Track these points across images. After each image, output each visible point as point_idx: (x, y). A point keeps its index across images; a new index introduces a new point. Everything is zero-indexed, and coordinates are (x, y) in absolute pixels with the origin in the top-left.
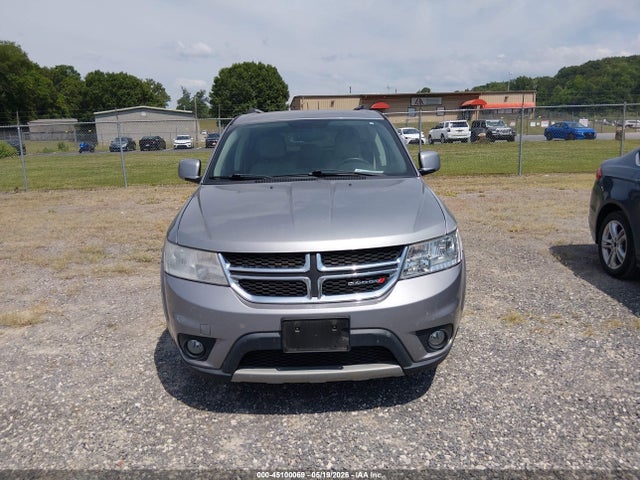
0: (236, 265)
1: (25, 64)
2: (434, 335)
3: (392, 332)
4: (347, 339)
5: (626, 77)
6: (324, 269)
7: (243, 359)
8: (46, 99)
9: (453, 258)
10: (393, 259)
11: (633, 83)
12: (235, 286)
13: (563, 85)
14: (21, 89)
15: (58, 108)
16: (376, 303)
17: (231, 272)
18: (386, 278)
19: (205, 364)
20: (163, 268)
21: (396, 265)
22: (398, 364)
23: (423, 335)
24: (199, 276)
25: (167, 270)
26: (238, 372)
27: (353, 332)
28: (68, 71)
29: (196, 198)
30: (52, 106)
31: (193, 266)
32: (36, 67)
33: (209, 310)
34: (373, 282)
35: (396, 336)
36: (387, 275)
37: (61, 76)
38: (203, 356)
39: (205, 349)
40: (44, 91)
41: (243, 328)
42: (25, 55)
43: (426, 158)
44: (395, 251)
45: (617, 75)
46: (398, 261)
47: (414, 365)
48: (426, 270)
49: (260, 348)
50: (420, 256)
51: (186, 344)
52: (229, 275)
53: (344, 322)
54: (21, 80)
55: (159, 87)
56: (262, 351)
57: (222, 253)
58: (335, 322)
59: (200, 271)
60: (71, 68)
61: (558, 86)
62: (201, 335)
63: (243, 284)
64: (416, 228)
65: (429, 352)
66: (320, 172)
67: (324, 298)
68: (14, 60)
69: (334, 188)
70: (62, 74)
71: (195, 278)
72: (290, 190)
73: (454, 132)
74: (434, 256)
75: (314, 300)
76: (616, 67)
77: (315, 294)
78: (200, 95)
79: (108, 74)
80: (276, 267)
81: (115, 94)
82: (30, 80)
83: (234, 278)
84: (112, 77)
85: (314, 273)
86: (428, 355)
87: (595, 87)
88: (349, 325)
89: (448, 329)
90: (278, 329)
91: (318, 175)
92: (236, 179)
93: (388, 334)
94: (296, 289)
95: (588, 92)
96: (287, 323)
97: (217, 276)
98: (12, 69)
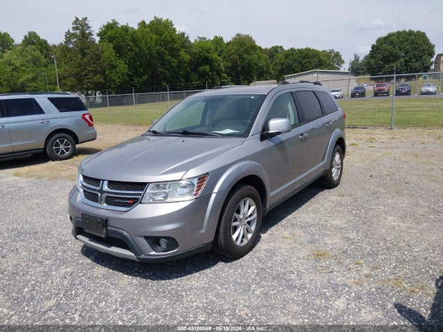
1: (254, 47)
3: (127, 233)
4: (105, 231)
8: (263, 68)
14: (249, 64)
15: (270, 74)
16: (122, 214)
18: (134, 201)
28: (279, 49)
30: (267, 72)
32: (260, 48)
35: (130, 235)
36: (136, 199)
37: (274, 53)
40: (263, 63)
42: (254, 42)
53: (103, 221)
54: (250, 58)
55: (337, 55)
58: (99, 220)
65: (155, 251)
68: (248, 45)
70: (276, 52)
75: (100, 206)
77: (100, 203)
79: (298, 50)
80: (92, 185)
81: (301, 63)
82: (256, 57)
84: (301, 51)
86: (154, 253)
88: (106, 224)
98: (246, 51)
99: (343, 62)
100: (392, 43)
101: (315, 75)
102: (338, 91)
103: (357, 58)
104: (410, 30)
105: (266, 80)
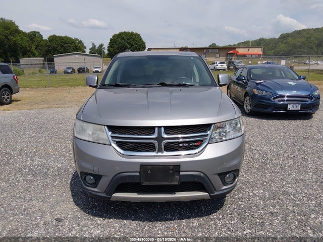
0: (115, 133)
1: (17, 31)
2: (227, 176)
3: (204, 173)
4: (178, 177)
5: (313, 39)
6: (166, 136)
7: (117, 187)
8: (26, 48)
9: (239, 132)
10: (206, 131)
11: (317, 42)
12: (114, 145)
13: (282, 42)
14: (15, 44)
15: (32, 52)
16: (195, 157)
17: (112, 136)
18: (201, 142)
19: (96, 190)
20: (73, 134)
21: (207, 135)
22: (207, 192)
23: (222, 175)
24: (93, 139)
25: (76, 135)
26: (114, 195)
27: (182, 173)
29: (94, 96)
30: (29, 51)
31: (91, 133)
32: (22, 32)
33: (99, 159)
34: (194, 144)
35: (206, 176)
36: (202, 141)
37: (33, 37)
38: (95, 185)
39: (96, 181)
40: (25, 44)
41: (118, 169)
42: (17, 27)
43: (222, 78)
44: (207, 127)
45: (309, 37)
46: (209, 132)
47: (216, 193)
48: (224, 138)
49: (127, 181)
50: (221, 130)
51: (85, 178)
52: (110, 139)
53: (176, 167)
54: (15, 39)
55: (80, 42)
56: (129, 183)
57: (107, 126)
58: (171, 167)
59: (94, 136)
60: (38, 33)
61: (280, 43)
62: (94, 173)
63: (118, 144)
64: (218, 114)
65: (225, 185)
66: (164, 83)
67: (165, 153)
68: (12, 29)
69: (171, 92)
70: (34, 36)
71: (91, 140)
72: (147, 93)
73: (219, 66)
74: (228, 130)
75: (160, 154)
76: (308, 33)
77: (160, 151)
78: (101, 46)
80: (138, 135)
81: (63, 46)
82: (19, 38)
83: (114, 141)
85: (160, 139)
86: (225, 187)
87: (298, 43)
88: (180, 169)
89: (235, 172)
90: (139, 171)
91: (163, 84)
92: (117, 86)
93: (202, 175)
94: (149, 147)
95: (294, 46)
96: (143, 167)
97: (104, 139)
98: (11, 34)
99: (85, 48)
100: (123, 39)
101: (77, 56)
102: (99, 68)
103: (94, 46)
104: (132, 32)
105: (29, 57)
